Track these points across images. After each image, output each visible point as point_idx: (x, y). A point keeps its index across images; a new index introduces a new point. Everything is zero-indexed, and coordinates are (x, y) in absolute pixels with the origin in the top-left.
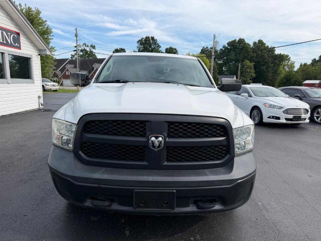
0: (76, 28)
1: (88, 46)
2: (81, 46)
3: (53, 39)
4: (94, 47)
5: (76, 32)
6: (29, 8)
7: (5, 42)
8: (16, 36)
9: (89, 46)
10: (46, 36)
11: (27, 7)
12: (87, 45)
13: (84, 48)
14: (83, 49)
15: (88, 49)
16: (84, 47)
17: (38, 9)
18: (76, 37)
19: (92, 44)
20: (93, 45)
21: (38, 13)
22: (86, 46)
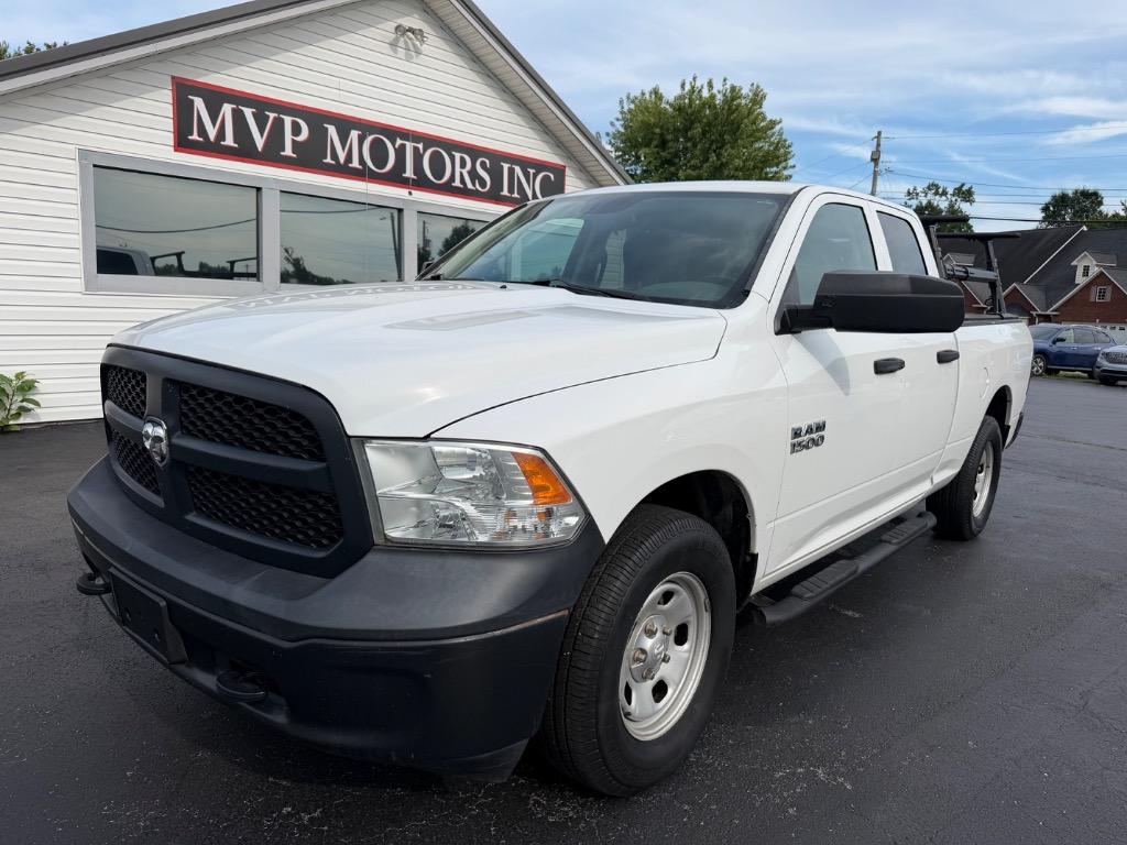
0: (879, 133)
1: (944, 193)
2: (917, 194)
3: (791, 176)
4: (966, 194)
5: (878, 145)
6: (733, 88)
7: (516, 195)
8: (552, 176)
9: (950, 191)
10: (775, 169)
11: (728, 86)
12: (940, 190)
13: (929, 202)
14: (924, 202)
15: (942, 204)
16: (930, 196)
17: (758, 87)
18: (872, 164)
19: (963, 185)
20: (965, 188)
21: (758, 98)
22: (936, 193)
